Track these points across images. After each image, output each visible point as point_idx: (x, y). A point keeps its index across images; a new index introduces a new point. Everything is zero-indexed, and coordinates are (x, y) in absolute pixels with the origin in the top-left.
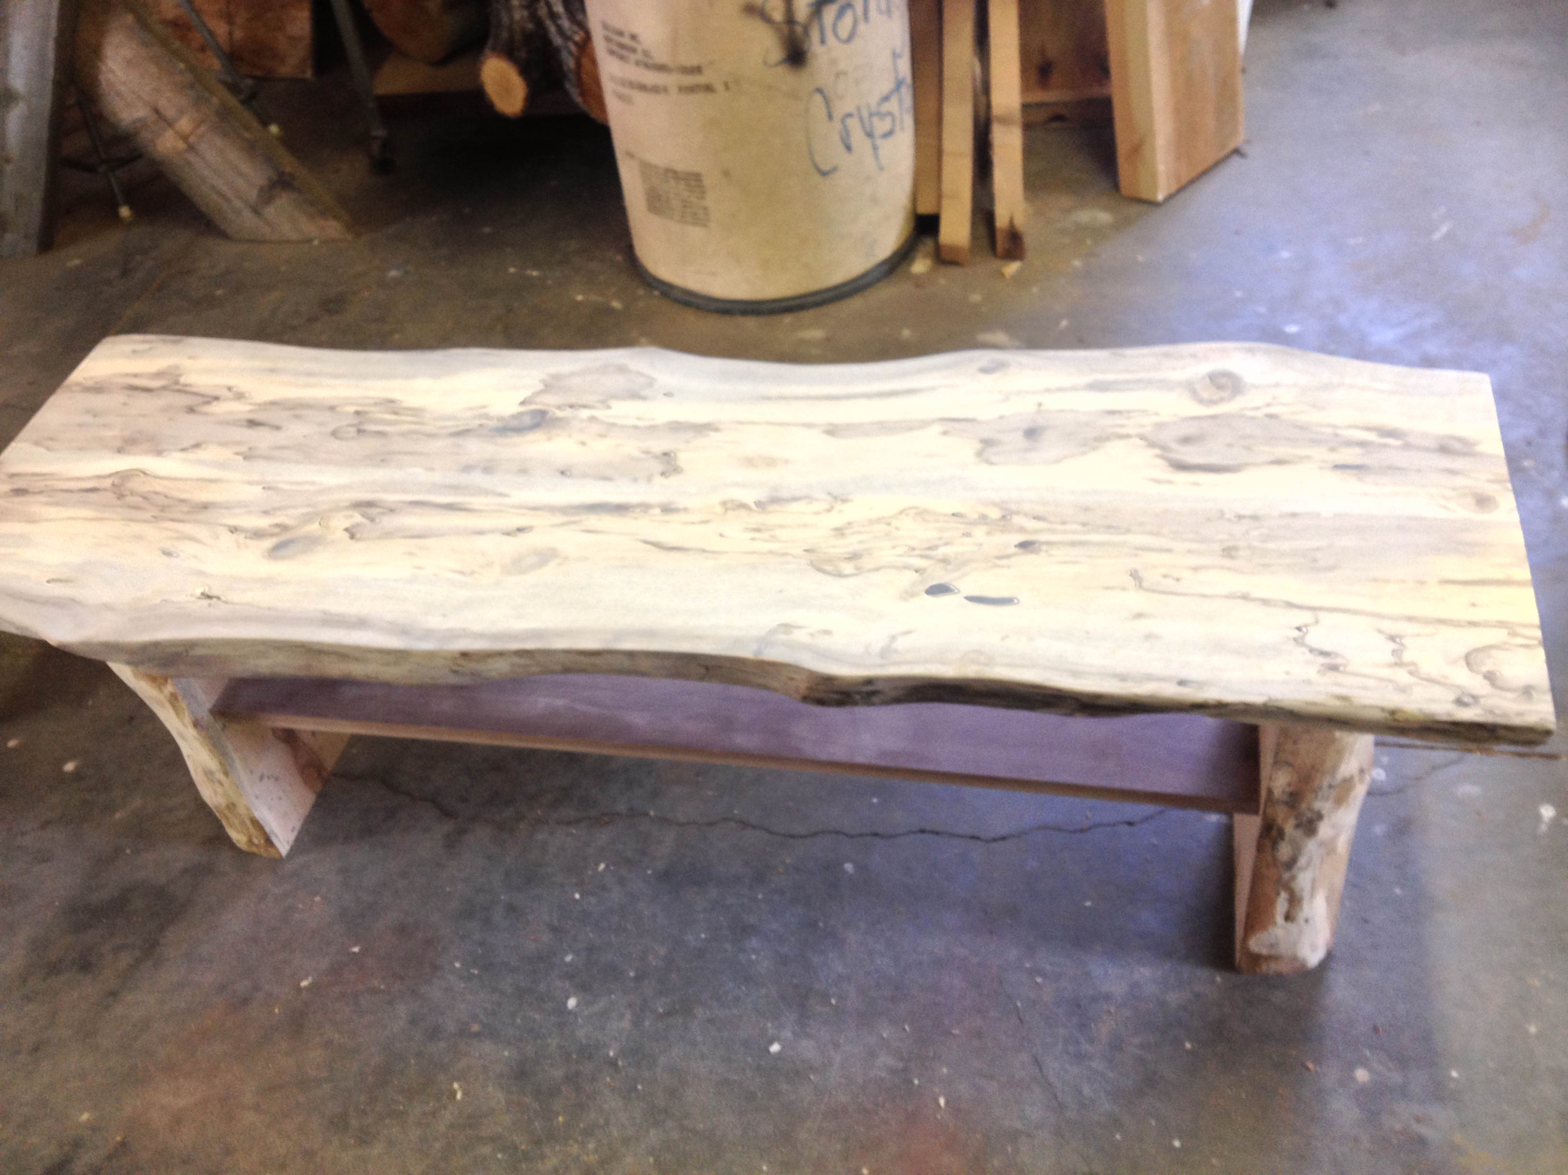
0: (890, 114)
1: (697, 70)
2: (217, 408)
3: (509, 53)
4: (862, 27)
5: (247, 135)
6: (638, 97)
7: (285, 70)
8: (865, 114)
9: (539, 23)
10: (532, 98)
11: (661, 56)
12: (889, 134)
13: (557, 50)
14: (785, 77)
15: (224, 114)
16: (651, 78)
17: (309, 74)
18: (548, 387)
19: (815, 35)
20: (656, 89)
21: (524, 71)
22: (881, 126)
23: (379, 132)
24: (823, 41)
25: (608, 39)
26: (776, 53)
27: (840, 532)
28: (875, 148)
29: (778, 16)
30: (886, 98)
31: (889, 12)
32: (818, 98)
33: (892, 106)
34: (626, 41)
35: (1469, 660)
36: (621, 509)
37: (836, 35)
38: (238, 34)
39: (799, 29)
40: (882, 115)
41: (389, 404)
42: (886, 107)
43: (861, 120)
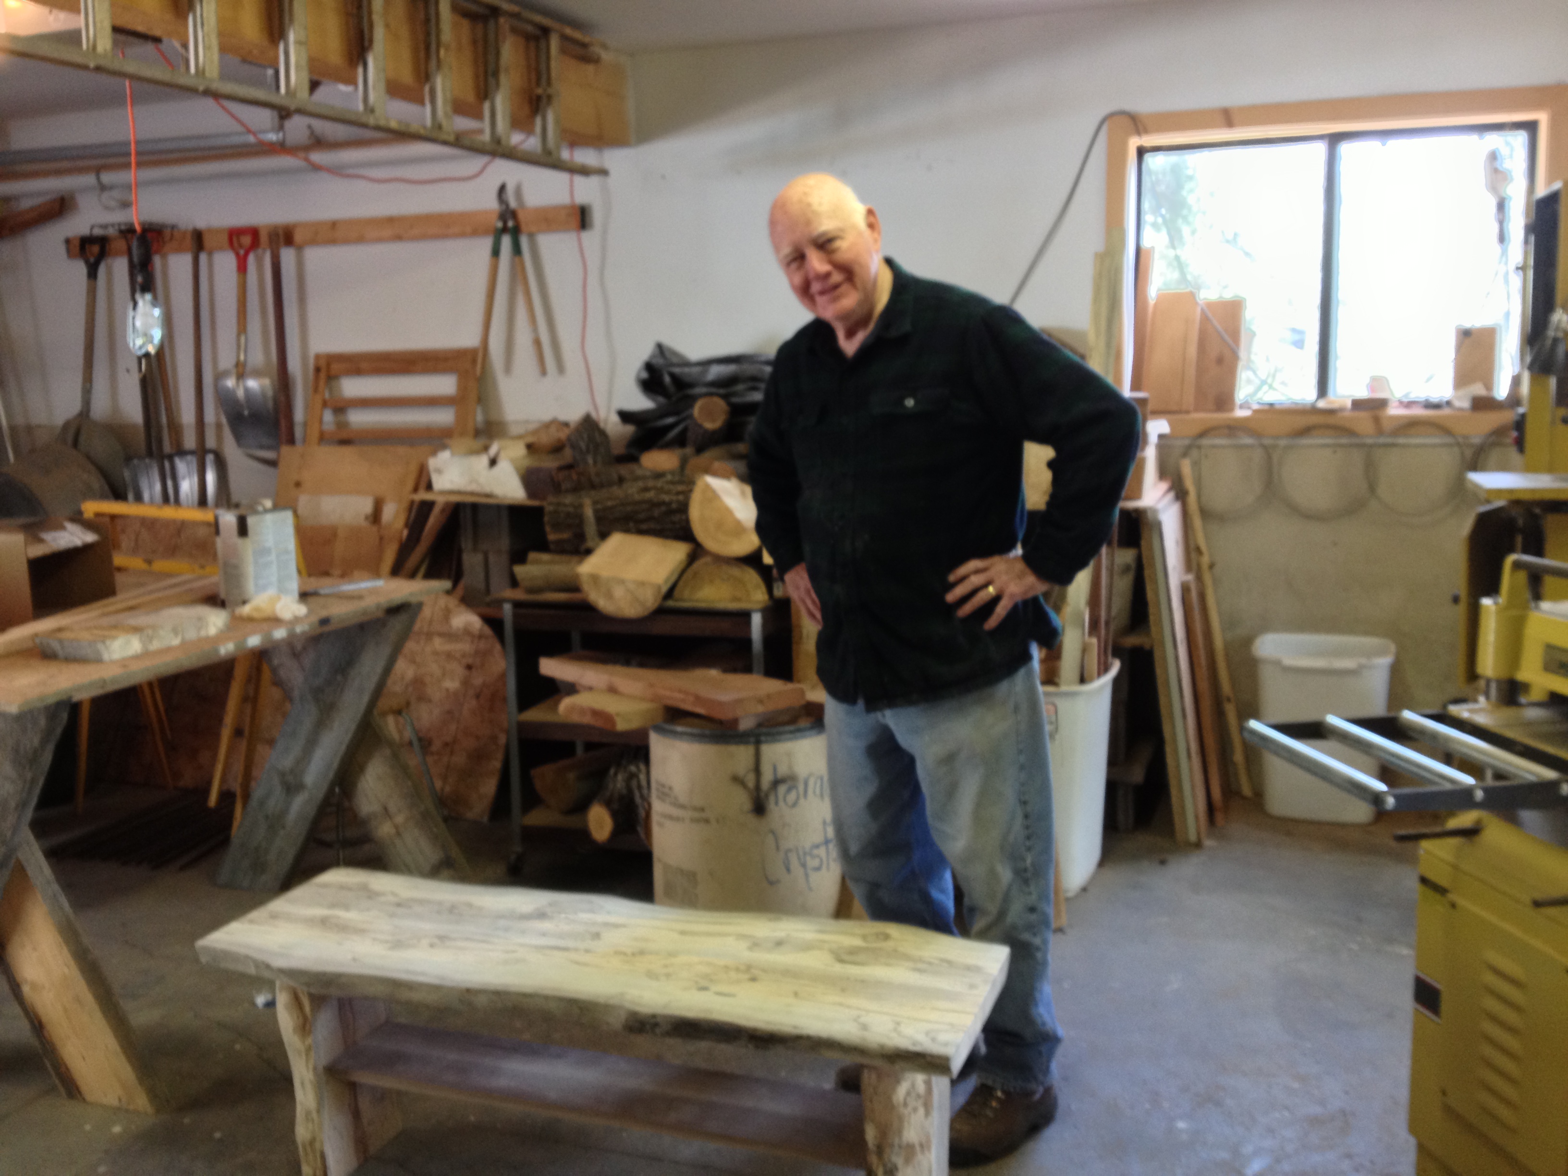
0: (818, 856)
1: (702, 810)
2: (383, 899)
3: (608, 804)
4: (802, 801)
5: (435, 830)
6: (668, 823)
7: (470, 815)
8: (801, 853)
9: (630, 791)
10: (616, 833)
11: (683, 799)
12: (818, 869)
13: (637, 806)
14: (752, 820)
15: (425, 816)
16: (675, 812)
17: (485, 819)
18: (550, 905)
19: (772, 799)
20: (677, 819)
21: (614, 815)
22: (812, 863)
23: (518, 849)
24: (777, 803)
25: (658, 790)
26: (748, 805)
27: (666, 966)
28: (807, 875)
29: (751, 784)
30: (817, 846)
31: (822, 796)
32: (771, 836)
33: (822, 852)
34: (666, 790)
35: (927, 1033)
36: (566, 949)
37: (785, 800)
38: (448, 789)
39: (762, 795)
40: (813, 857)
41: (470, 905)
42: (816, 852)
43: (798, 855)
